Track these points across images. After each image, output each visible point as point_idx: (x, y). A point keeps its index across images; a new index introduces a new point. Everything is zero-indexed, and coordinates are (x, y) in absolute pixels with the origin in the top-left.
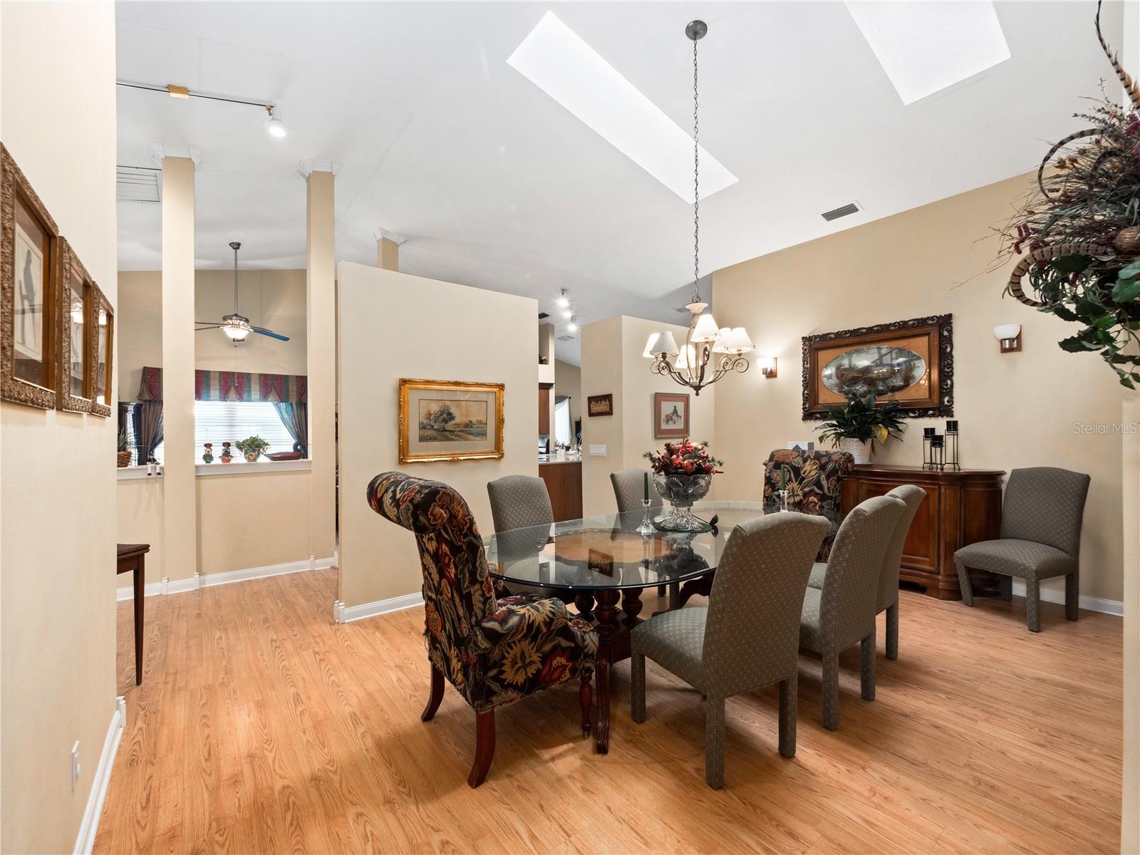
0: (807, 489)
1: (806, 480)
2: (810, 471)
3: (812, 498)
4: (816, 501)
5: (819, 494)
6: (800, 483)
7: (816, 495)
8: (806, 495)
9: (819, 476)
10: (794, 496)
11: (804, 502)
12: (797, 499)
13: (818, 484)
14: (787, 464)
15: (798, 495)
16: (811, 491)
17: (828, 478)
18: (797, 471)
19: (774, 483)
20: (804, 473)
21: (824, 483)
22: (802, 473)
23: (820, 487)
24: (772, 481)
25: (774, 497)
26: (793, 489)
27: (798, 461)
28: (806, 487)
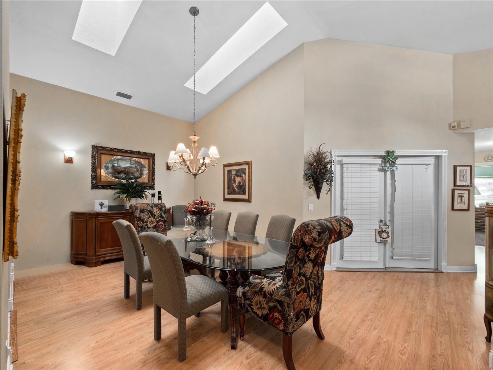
0: (158, 220)
1: (156, 216)
2: (157, 212)
3: (160, 223)
4: (162, 223)
5: (163, 220)
6: (154, 218)
7: (162, 221)
8: (158, 222)
9: (161, 213)
10: (153, 223)
11: (158, 225)
12: (154, 224)
13: (161, 216)
14: (146, 210)
15: (154, 223)
16: (160, 220)
17: (164, 214)
18: (151, 212)
19: (143, 220)
20: (155, 213)
21: (164, 216)
22: (154, 213)
23: (163, 218)
24: (142, 219)
25: (144, 226)
26: (152, 220)
27: (149, 208)
28: (157, 218)
